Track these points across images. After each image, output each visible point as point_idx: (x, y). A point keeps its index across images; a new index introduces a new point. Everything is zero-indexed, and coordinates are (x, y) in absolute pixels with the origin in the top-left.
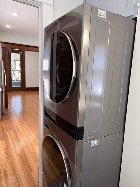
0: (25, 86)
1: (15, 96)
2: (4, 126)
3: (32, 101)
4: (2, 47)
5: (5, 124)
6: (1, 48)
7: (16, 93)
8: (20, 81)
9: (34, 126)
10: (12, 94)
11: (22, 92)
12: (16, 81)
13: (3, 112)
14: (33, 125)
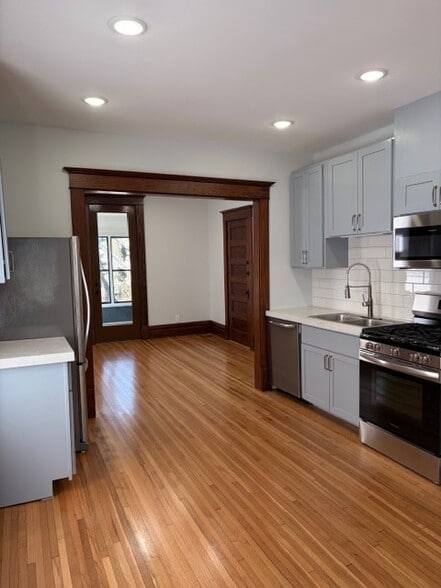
0: (147, 322)
1: (113, 358)
2: (88, 521)
3: (177, 377)
4: (70, 188)
5: (90, 505)
6: (69, 191)
7: (118, 349)
8: (130, 304)
9: (217, 518)
10: (104, 352)
11: (137, 345)
12: (113, 305)
13: (81, 441)
14: (211, 510)
